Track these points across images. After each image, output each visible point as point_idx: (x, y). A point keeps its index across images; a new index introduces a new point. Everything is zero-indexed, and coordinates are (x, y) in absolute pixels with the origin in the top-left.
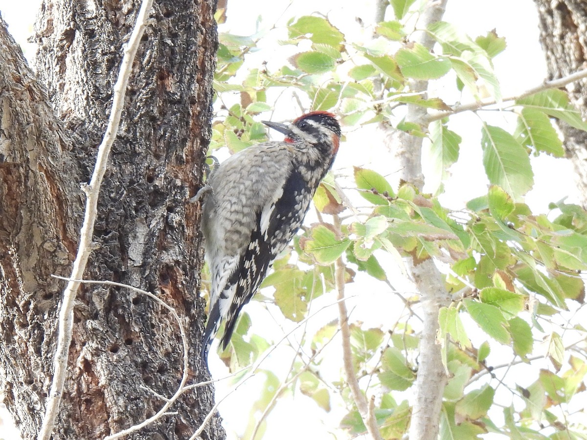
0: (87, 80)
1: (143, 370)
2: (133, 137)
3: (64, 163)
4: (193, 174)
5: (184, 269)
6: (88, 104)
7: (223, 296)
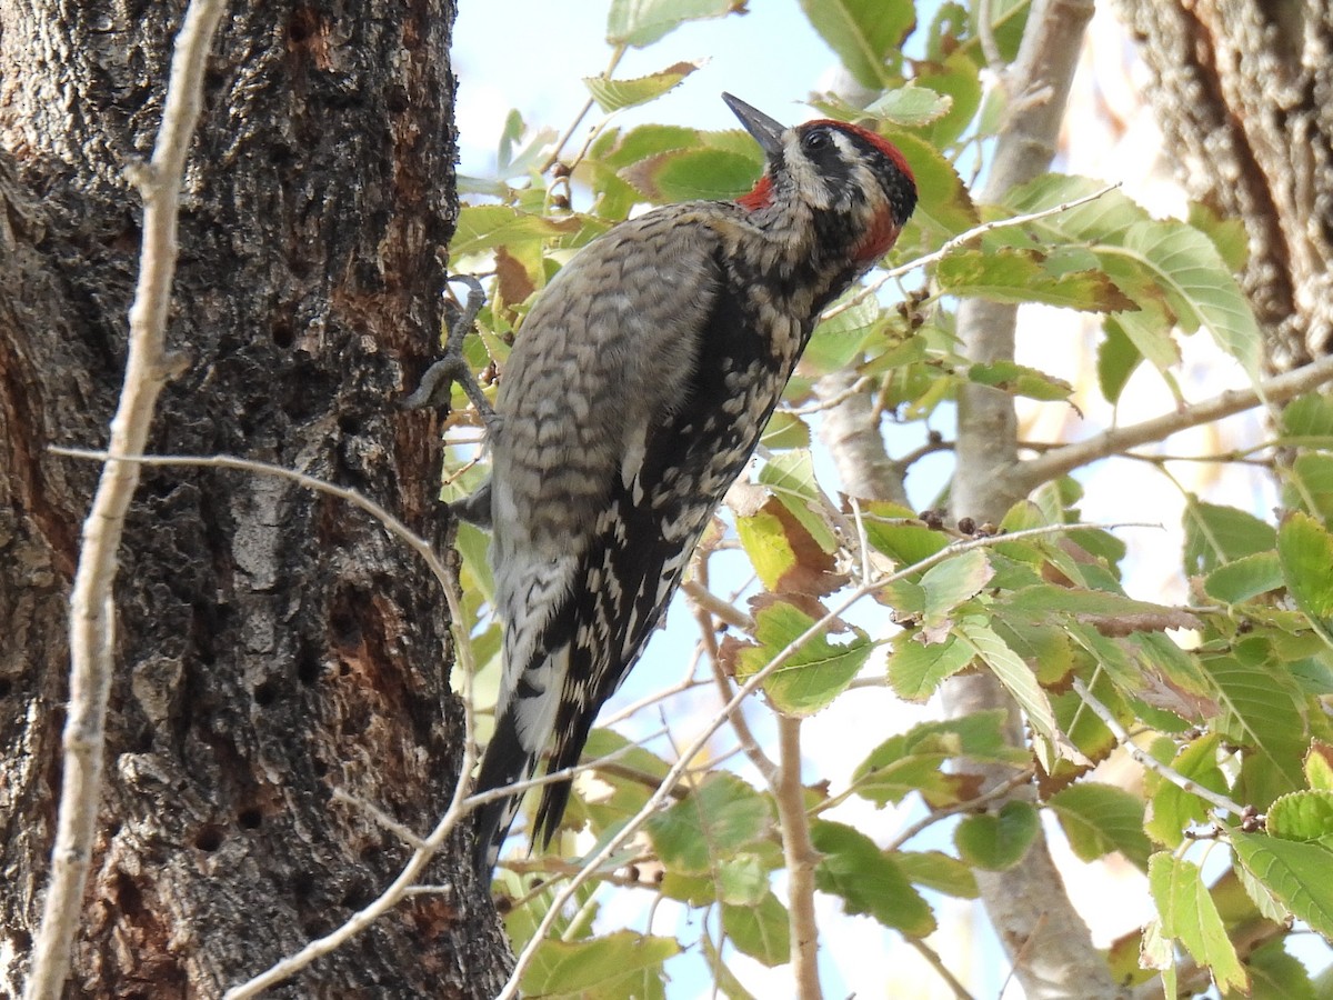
0: (70, 52)
1: (298, 902)
2: (223, 210)
3: (25, 276)
4: (411, 323)
5: (403, 600)
6: (77, 122)
7: (526, 689)
